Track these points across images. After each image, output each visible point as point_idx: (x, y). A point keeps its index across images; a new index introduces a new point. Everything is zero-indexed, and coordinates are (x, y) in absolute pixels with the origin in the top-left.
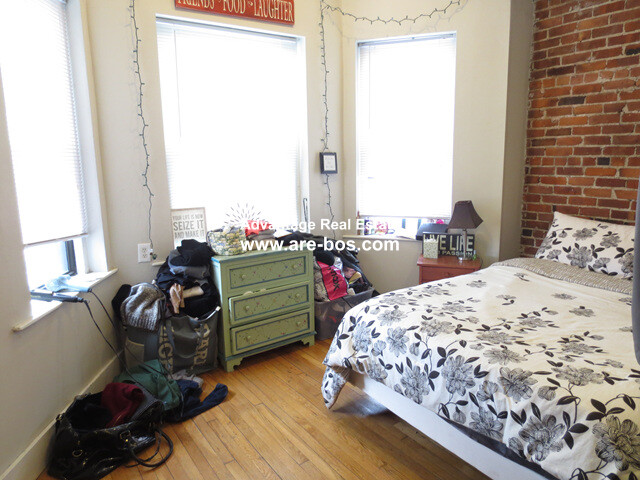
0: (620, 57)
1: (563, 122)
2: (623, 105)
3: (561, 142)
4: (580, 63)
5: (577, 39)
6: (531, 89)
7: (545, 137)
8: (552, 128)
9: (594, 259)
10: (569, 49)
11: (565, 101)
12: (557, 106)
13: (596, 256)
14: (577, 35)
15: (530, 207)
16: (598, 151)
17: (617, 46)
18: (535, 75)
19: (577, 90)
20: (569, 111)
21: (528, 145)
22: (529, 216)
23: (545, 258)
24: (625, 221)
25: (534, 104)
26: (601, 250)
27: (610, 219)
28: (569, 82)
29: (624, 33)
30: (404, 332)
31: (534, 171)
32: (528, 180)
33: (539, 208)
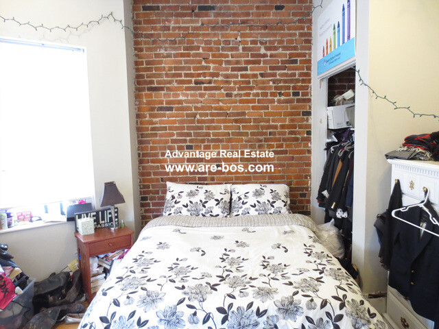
0: (191, 85)
1: (161, 122)
2: (196, 114)
3: (161, 136)
4: (168, 85)
5: (164, 70)
6: (136, 98)
7: (149, 132)
8: (154, 126)
9: (204, 209)
10: (160, 75)
11: (161, 109)
12: (156, 112)
13: (205, 207)
14: (164, 67)
15: (144, 181)
16: (185, 141)
17: (189, 79)
18: (138, 90)
19: (168, 102)
20: (164, 116)
21: (138, 137)
22: (145, 187)
23: (173, 214)
24: (206, 182)
25: (139, 109)
26: (206, 202)
27: (198, 182)
28: (162, 97)
29: (192, 72)
30: (176, 308)
31: (144, 155)
32: (141, 162)
33: (152, 180)
